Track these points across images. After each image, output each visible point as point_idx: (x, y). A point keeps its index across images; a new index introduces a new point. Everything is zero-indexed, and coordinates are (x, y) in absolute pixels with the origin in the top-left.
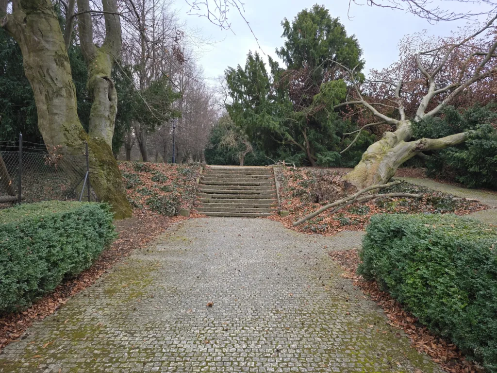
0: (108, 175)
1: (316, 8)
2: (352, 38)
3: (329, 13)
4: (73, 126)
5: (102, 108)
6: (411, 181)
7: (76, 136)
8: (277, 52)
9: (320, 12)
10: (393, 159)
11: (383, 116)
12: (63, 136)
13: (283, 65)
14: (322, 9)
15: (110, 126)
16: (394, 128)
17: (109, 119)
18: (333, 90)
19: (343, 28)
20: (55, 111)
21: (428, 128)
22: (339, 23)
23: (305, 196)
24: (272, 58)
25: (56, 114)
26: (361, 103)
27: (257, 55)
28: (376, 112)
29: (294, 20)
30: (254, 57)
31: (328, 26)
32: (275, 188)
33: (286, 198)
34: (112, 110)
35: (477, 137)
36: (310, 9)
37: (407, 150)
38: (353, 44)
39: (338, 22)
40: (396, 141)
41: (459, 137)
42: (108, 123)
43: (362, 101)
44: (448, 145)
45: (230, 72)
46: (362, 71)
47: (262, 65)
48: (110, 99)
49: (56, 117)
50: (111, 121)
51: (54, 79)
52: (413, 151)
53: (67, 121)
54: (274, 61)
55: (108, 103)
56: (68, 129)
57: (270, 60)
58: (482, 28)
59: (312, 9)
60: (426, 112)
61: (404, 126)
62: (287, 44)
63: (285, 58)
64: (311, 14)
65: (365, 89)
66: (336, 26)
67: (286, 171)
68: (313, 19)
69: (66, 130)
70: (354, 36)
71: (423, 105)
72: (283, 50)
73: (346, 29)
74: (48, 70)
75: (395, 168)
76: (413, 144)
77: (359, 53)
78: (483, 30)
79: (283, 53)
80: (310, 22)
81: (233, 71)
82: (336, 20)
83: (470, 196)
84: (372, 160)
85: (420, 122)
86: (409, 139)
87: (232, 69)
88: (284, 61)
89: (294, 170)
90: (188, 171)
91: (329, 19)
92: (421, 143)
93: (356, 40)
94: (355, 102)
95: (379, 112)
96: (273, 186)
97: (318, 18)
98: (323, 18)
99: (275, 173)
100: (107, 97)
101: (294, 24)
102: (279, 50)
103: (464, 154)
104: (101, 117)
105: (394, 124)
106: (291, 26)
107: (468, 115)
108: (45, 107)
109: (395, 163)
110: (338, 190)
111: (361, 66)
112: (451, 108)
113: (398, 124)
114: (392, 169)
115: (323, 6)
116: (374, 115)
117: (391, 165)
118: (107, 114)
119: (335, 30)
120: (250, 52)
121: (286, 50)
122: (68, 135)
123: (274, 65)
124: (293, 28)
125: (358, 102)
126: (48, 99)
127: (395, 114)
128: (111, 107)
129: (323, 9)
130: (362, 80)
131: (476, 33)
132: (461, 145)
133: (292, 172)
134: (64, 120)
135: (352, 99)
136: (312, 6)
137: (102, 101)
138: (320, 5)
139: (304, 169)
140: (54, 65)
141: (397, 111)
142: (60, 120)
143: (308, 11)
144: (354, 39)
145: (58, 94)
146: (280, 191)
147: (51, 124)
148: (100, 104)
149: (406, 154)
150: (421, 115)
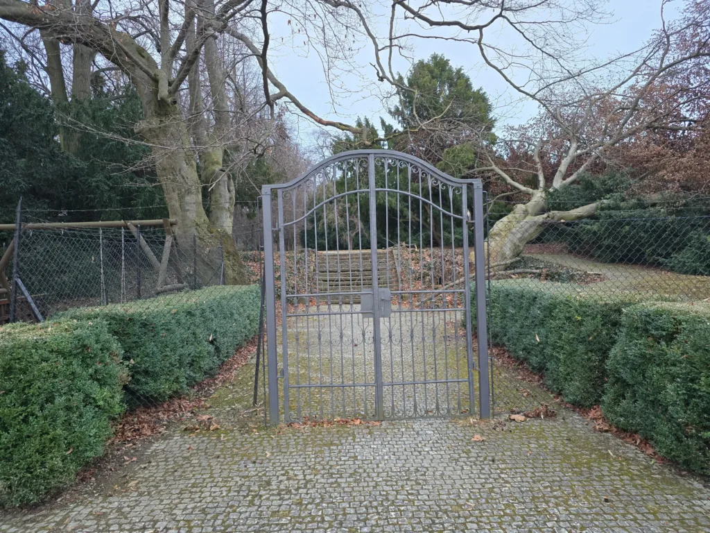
0: (234, 265)
1: (435, 57)
2: (478, 91)
3: (451, 63)
4: (202, 220)
5: (223, 201)
7: (205, 230)
8: (390, 112)
9: (438, 62)
10: (519, 235)
11: (516, 184)
12: (195, 231)
13: (398, 126)
14: (442, 59)
15: (230, 217)
17: (229, 211)
18: (458, 156)
19: (468, 80)
20: (187, 208)
22: (463, 74)
23: (427, 278)
24: (385, 120)
25: (188, 210)
26: (492, 170)
27: (367, 121)
28: (509, 180)
29: (409, 74)
30: (364, 123)
31: (450, 79)
32: (396, 272)
33: (408, 282)
34: (231, 201)
35: (609, 208)
36: (427, 59)
37: (534, 225)
38: (481, 98)
39: (462, 72)
41: (591, 207)
42: (228, 215)
43: (494, 167)
44: (580, 218)
46: (493, 130)
48: (229, 191)
49: (188, 213)
50: (231, 213)
52: (540, 226)
53: (197, 216)
55: (228, 195)
56: (199, 223)
57: (383, 123)
58: (627, 77)
59: (430, 59)
62: (402, 102)
63: (400, 118)
64: (427, 65)
65: (501, 151)
66: (459, 78)
67: (408, 254)
68: (431, 72)
69: (197, 225)
70: (481, 89)
71: (560, 171)
72: (397, 109)
73: (471, 81)
75: (522, 245)
76: (541, 219)
77: (488, 108)
78: (630, 78)
79: (396, 113)
80: (427, 76)
82: (459, 71)
84: (497, 238)
87: (338, 138)
88: (399, 122)
89: (416, 252)
91: (450, 70)
92: (548, 217)
93: (485, 93)
94: (486, 168)
95: (514, 180)
96: (394, 271)
97: (437, 71)
98: (443, 70)
99: (395, 257)
100: (226, 188)
101: (409, 80)
102: (393, 110)
103: (595, 227)
104: (222, 209)
106: (406, 81)
108: (177, 205)
109: (521, 240)
110: (460, 270)
111: (491, 124)
114: (518, 246)
115: (442, 55)
116: (507, 183)
117: (516, 241)
118: (227, 205)
119: (459, 82)
121: (400, 109)
122: (199, 229)
123: (388, 129)
124: (409, 83)
125: (489, 168)
126: (181, 197)
128: (231, 198)
129: (443, 59)
130: (493, 140)
131: (621, 82)
133: (414, 254)
134: (195, 215)
135: (482, 164)
136: (430, 55)
137: (222, 193)
138: (440, 55)
139: (427, 251)
140: (185, 165)
141: (536, 176)
142: (192, 215)
143: (426, 61)
144: (481, 92)
145: (189, 192)
146: (401, 275)
147: (183, 220)
148: (221, 196)
149: (533, 229)
150: (557, 182)
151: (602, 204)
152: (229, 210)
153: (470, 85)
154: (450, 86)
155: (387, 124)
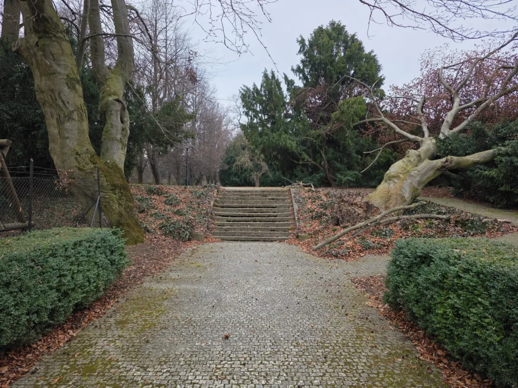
0: (120, 199)
1: (332, 24)
2: (370, 53)
3: (346, 29)
4: (84, 149)
5: (114, 131)
6: (437, 201)
7: (87, 160)
8: (293, 70)
9: (336, 28)
10: (418, 178)
11: (405, 133)
12: (74, 160)
14: (338, 25)
15: (122, 149)
16: (417, 145)
18: (352, 107)
19: (360, 44)
20: (67, 135)
21: (453, 145)
22: (356, 39)
23: (324, 218)
24: (288, 76)
25: (68, 137)
26: (382, 121)
27: (273, 73)
28: (398, 130)
29: (310, 37)
30: (270, 75)
31: (346, 42)
32: (293, 210)
33: (305, 220)
34: (124, 133)
35: (507, 154)
36: (326, 25)
37: (433, 168)
38: (371, 60)
39: (356, 37)
40: (420, 159)
41: (487, 154)
42: (120, 146)
43: (383, 117)
44: (476, 163)
45: (244, 91)
46: (382, 87)
47: (278, 84)
48: (122, 122)
49: (68, 141)
50: (123, 144)
51: (66, 103)
52: (438, 170)
53: (78, 145)
55: (120, 125)
56: (79, 152)
57: (286, 78)
58: (507, 41)
59: (329, 25)
60: (451, 129)
61: (428, 143)
62: (303, 62)
63: (301, 75)
64: (327, 31)
65: (386, 105)
66: (353, 42)
68: (329, 35)
69: (77, 154)
70: (372, 51)
71: (447, 122)
72: (299, 67)
73: (364, 45)
74: (59, 93)
75: (420, 188)
76: (439, 163)
77: (378, 68)
78: (509, 42)
79: (299, 70)
80: (326, 39)
81: (248, 89)
82: (354, 36)
83: (502, 217)
84: (395, 180)
85: (445, 139)
86: (434, 157)
88: (300, 78)
89: (313, 191)
90: (202, 194)
91: (346, 36)
92: (447, 161)
93: (375, 55)
94: (376, 119)
95: (401, 129)
96: (291, 208)
97: (334, 34)
98: (340, 34)
99: (293, 195)
100: (119, 119)
101: (310, 41)
102: (295, 68)
103: (493, 173)
104: (113, 139)
105: (417, 142)
106: (307, 43)
107: (497, 131)
108: (56, 131)
109: (419, 183)
110: (360, 212)
111: (380, 82)
112: (478, 124)
113: (422, 141)
114: (417, 189)
115: (339, 22)
116: (395, 132)
117: (415, 184)
118: (119, 136)
119: (353, 47)
120: (266, 70)
121: (302, 68)
122: (80, 159)
123: (290, 83)
124: (309, 45)
125: (379, 119)
126: (60, 122)
127: (418, 131)
128: (123, 129)
129: (340, 25)
130: (382, 96)
131: (501, 45)
132: (490, 163)
133: (310, 193)
134: (75, 143)
135: (372, 116)
136: (329, 22)
137: (113, 123)
138: (336, 21)
139: (323, 190)
140: (66, 89)
141: (420, 128)
142: (72, 144)
143: (324, 28)
144: (373, 54)
145: (69, 118)
146: (298, 214)
147: (62, 148)
148: (112, 126)
149: (431, 173)
150: (445, 131)
151: (499, 150)
152: (121, 141)
153: (363, 48)
154: (346, 48)
155: (289, 79)
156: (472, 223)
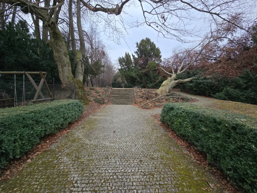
1: (147, 38)
2: (158, 48)
3: (151, 40)
4: (70, 76)
6: (176, 93)
7: (71, 79)
8: (134, 52)
10: (171, 86)
11: (167, 72)
12: (67, 79)
13: (136, 56)
14: (148, 39)
16: (171, 76)
18: (152, 64)
19: (155, 45)
20: (64, 71)
21: (181, 76)
23: (144, 98)
24: (133, 54)
26: (161, 69)
27: (128, 53)
28: (165, 71)
29: (140, 42)
30: (127, 54)
31: (150, 44)
32: (134, 95)
33: (138, 98)
34: (82, 71)
35: (196, 79)
36: (145, 39)
38: (158, 50)
40: (171, 80)
41: (190, 79)
42: (81, 75)
43: (161, 68)
44: (187, 82)
46: (161, 58)
47: (130, 56)
48: (82, 67)
49: (65, 73)
50: (82, 74)
51: (64, 61)
52: (176, 83)
54: (133, 55)
57: (132, 55)
58: (197, 45)
60: (180, 71)
61: (174, 75)
62: (137, 50)
63: (137, 54)
64: (145, 40)
65: (162, 64)
66: (153, 44)
67: (138, 90)
68: (146, 42)
69: (68, 77)
70: (158, 47)
71: (179, 69)
72: (136, 51)
73: (156, 45)
74: (62, 58)
75: (171, 89)
76: (177, 81)
77: (160, 53)
79: (136, 52)
80: (145, 43)
82: (153, 42)
83: (194, 97)
84: (164, 86)
85: (179, 74)
86: (175, 80)
87: (120, 58)
89: (140, 89)
90: (107, 90)
91: (151, 42)
92: (179, 81)
98: (149, 42)
99: (134, 90)
101: (140, 44)
102: (135, 52)
103: (192, 84)
104: (79, 73)
105: (171, 75)
106: (139, 44)
107: (193, 72)
108: (61, 70)
109: (171, 87)
110: (154, 96)
111: (161, 57)
112: (188, 70)
113: (172, 75)
117: (170, 88)
119: (153, 45)
120: (126, 52)
122: (69, 79)
123: (134, 56)
126: (62, 67)
127: (171, 72)
130: (161, 61)
131: (195, 47)
132: (191, 82)
134: (67, 74)
135: (158, 67)
137: (79, 68)
138: (148, 38)
139: (143, 89)
140: (64, 56)
141: (172, 71)
145: (65, 66)
146: (136, 96)
147: (63, 75)
148: (79, 69)
149: (174, 84)
150: (179, 72)
151: (194, 78)
152: (81, 73)
154: (150, 46)
156: (185, 99)
